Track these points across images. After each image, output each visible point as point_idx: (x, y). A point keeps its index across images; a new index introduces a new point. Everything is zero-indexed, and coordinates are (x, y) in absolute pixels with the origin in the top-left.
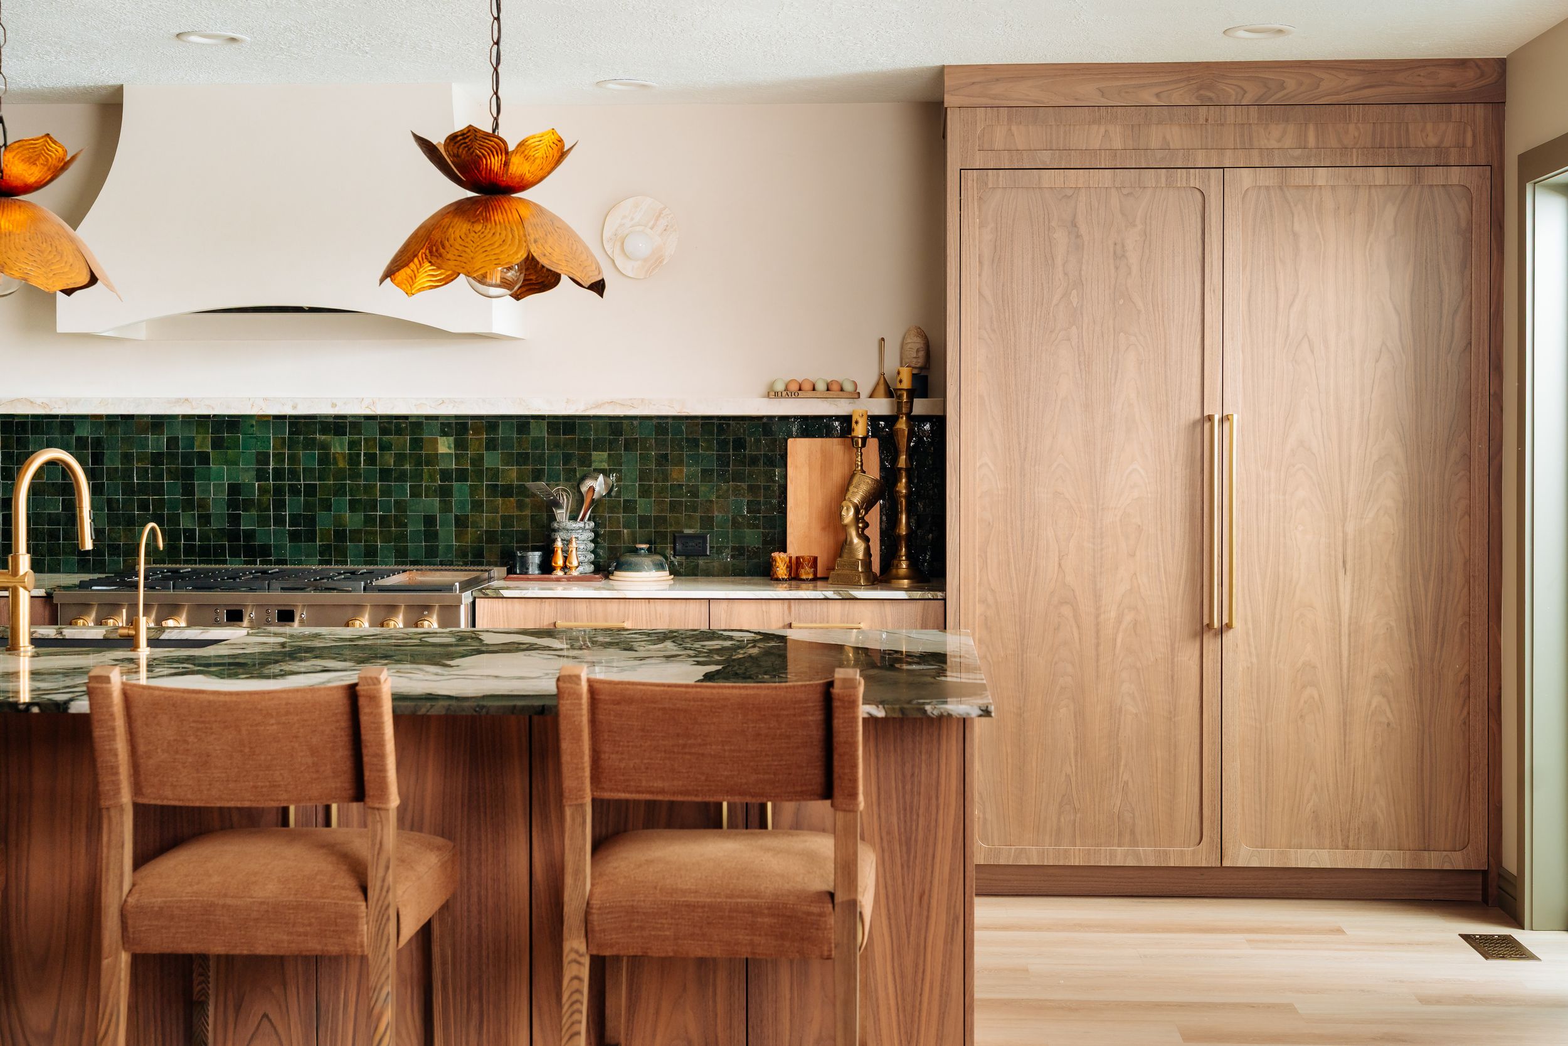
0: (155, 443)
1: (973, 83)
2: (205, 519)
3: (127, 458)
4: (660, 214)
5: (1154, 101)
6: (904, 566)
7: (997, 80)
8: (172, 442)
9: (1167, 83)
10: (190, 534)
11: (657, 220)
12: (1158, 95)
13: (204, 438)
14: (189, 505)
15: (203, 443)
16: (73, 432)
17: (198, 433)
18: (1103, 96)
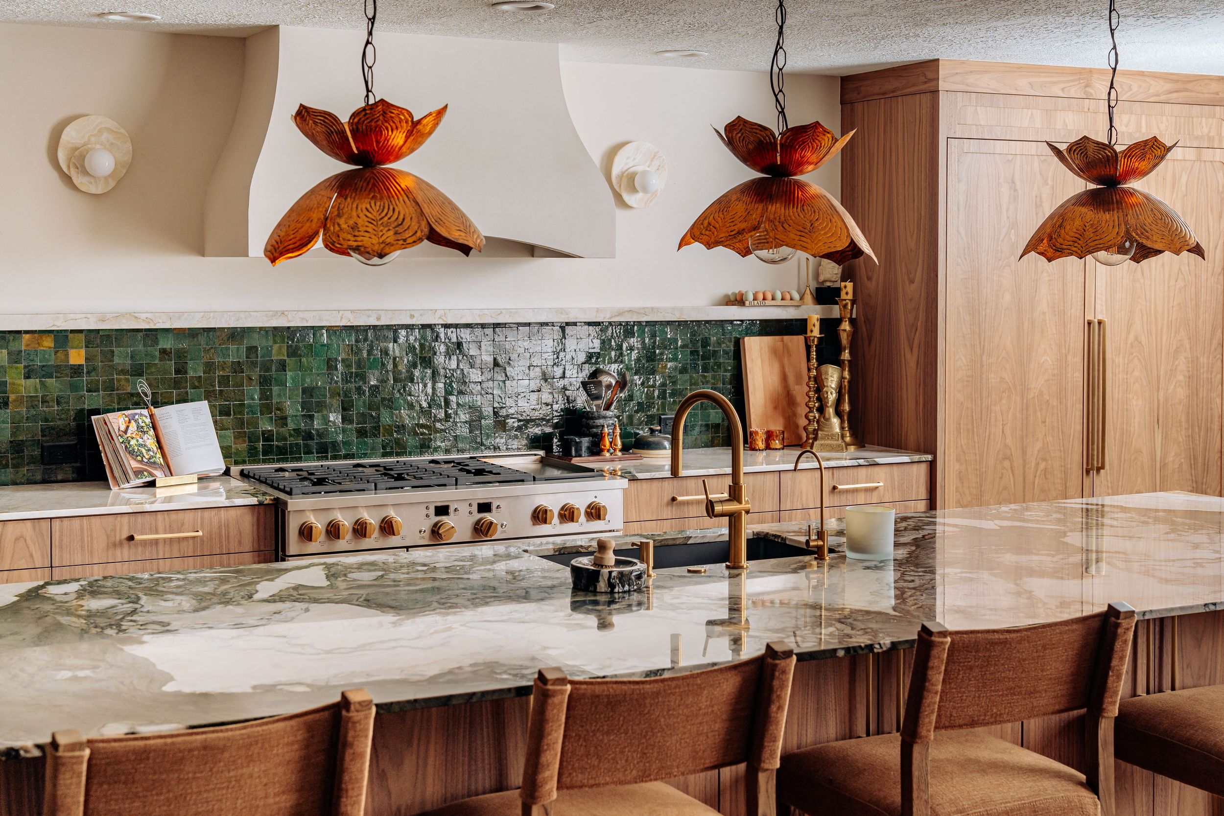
0: (235, 353)
1: (957, 74)
2: (283, 420)
3: (209, 367)
4: (655, 156)
5: (1061, 94)
6: (848, 435)
7: (971, 72)
8: (252, 350)
9: (1068, 81)
10: (268, 437)
11: (652, 161)
12: (1063, 89)
13: (280, 348)
14: (267, 408)
15: (278, 352)
16: (157, 344)
17: (275, 342)
18: (1032, 88)
